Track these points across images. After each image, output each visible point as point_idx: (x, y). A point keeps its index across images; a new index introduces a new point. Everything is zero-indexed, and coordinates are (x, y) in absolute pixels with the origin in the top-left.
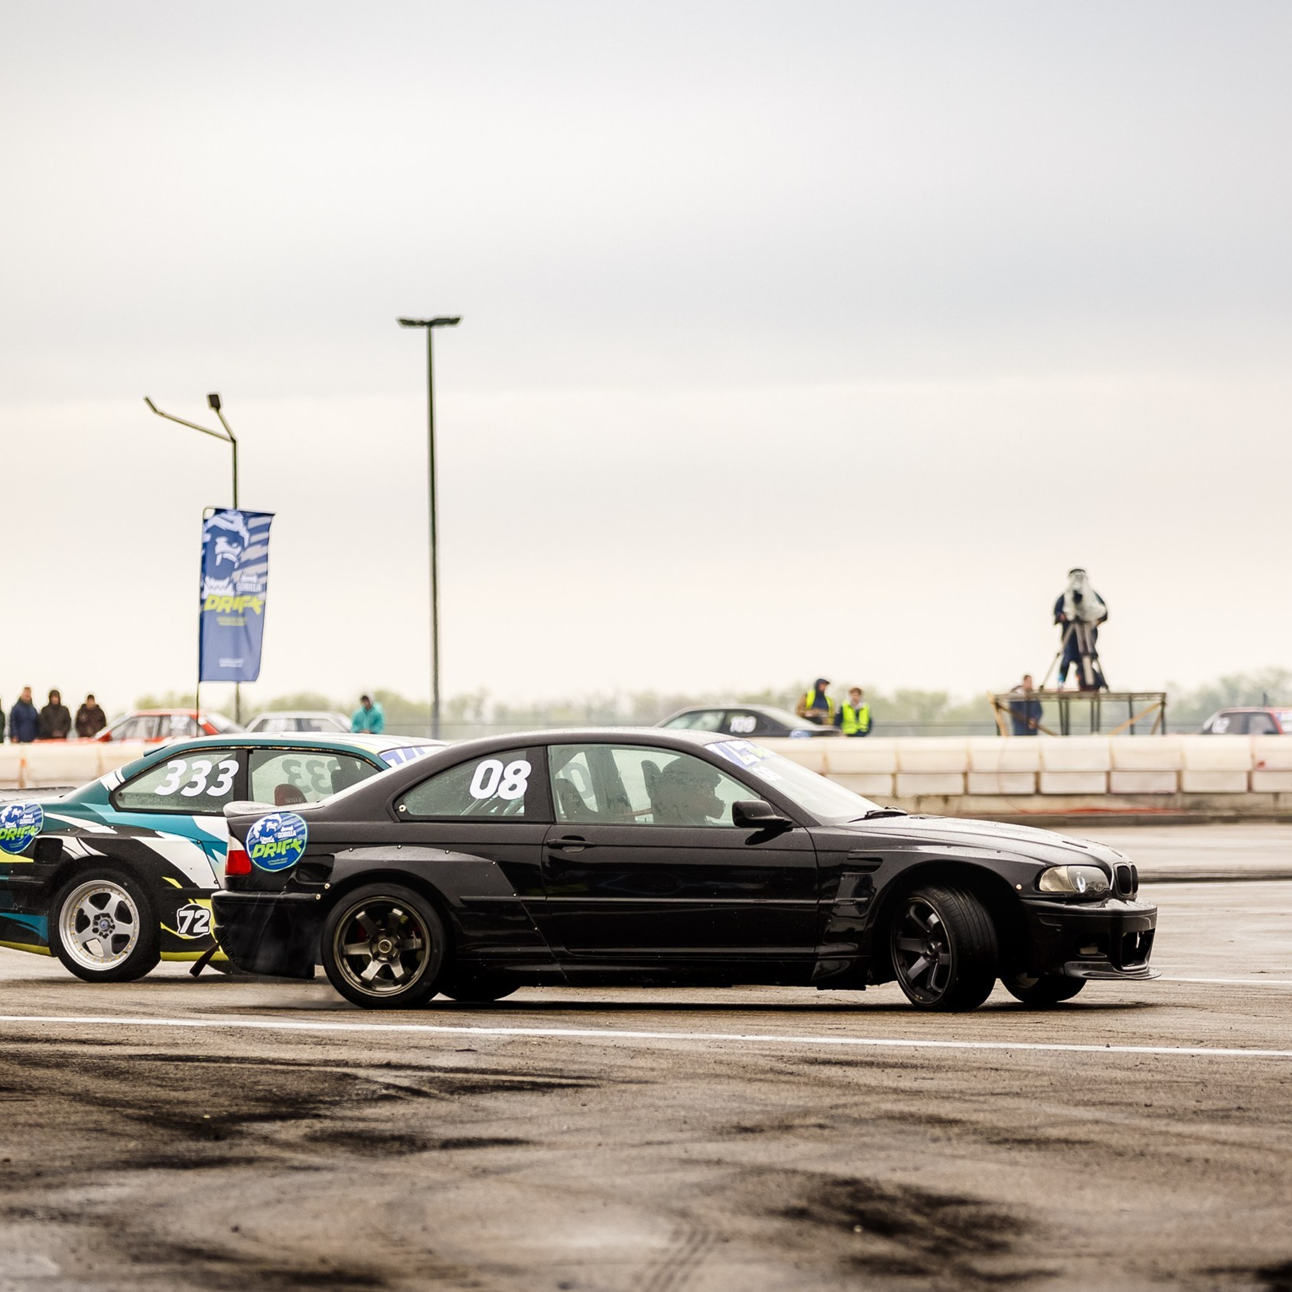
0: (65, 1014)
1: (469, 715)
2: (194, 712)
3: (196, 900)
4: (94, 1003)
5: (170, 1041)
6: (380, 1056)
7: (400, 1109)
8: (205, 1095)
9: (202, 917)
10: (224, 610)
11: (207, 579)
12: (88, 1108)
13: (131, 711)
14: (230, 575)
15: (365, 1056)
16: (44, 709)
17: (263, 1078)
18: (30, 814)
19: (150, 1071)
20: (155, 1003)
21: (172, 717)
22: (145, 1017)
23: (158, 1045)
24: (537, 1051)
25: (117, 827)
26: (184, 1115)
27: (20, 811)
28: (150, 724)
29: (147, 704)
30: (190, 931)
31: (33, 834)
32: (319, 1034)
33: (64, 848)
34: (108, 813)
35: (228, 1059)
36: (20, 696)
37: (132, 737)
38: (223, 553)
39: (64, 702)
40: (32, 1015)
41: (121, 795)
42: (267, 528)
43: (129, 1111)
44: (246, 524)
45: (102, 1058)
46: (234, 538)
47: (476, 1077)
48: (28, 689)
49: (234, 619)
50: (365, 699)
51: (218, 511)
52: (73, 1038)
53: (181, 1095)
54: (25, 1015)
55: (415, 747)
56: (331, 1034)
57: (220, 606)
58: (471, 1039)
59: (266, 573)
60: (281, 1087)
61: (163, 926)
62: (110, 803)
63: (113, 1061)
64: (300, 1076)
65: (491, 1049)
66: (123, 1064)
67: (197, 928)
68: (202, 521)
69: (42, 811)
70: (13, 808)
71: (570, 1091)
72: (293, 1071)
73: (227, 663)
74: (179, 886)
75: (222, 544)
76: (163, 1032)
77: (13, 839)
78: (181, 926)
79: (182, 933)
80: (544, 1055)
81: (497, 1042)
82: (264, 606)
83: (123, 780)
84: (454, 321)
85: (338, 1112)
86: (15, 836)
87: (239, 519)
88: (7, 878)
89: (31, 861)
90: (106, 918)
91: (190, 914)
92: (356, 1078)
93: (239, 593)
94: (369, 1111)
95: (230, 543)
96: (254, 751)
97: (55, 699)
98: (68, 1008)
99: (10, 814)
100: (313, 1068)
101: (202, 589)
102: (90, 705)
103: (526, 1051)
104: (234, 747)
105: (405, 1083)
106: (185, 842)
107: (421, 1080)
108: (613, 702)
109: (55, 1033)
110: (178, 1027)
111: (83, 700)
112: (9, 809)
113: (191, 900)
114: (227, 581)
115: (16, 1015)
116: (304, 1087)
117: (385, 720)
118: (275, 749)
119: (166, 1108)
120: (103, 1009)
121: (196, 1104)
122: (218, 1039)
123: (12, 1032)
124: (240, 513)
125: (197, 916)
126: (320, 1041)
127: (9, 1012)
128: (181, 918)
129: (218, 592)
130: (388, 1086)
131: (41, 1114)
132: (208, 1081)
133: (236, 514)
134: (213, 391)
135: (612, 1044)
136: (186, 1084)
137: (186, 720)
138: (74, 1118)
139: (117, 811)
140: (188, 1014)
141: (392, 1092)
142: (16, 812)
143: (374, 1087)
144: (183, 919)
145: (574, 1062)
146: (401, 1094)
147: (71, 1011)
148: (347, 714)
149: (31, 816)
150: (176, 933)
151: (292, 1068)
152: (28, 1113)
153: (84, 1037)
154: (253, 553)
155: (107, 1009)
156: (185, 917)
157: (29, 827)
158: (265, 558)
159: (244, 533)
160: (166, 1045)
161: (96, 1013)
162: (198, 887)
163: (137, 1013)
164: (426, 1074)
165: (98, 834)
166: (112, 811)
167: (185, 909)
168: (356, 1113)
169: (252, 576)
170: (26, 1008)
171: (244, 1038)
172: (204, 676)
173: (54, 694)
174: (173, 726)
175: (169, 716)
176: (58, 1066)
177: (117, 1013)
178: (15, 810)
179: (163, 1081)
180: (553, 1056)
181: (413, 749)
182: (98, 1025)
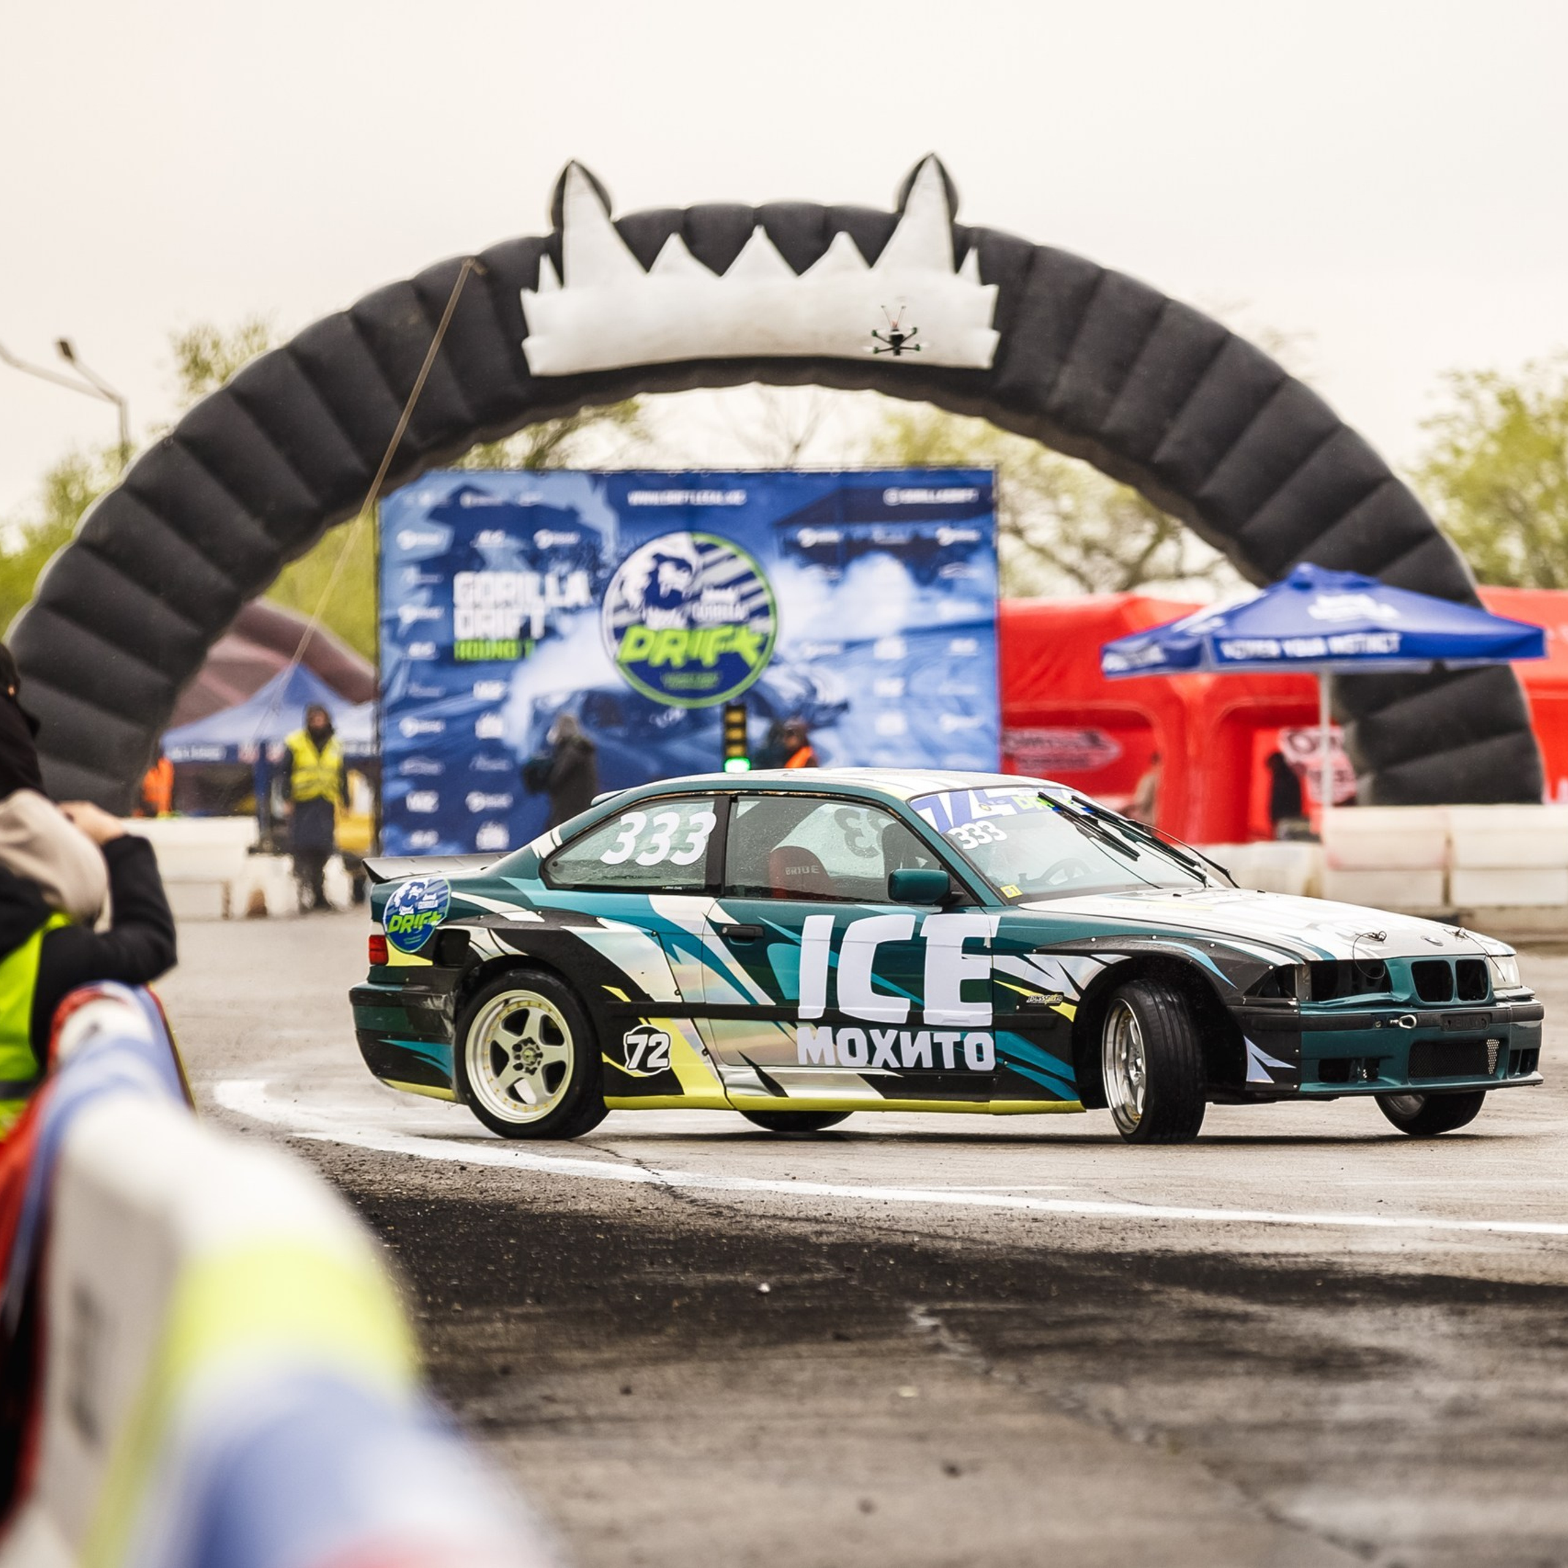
3: (650, 1020)
9: (659, 1044)
18: (432, 894)
25: (547, 912)
27: (421, 890)
30: (642, 1065)
31: (434, 923)
33: (471, 944)
34: (536, 891)
41: (555, 864)
55: (973, 789)
61: (606, 1059)
62: (541, 877)
67: (653, 1061)
69: (449, 890)
70: (413, 885)
74: (625, 999)
77: (409, 931)
78: (631, 1057)
79: (631, 1068)
83: (559, 843)
86: (412, 927)
88: (400, 989)
89: (430, 963)
90: (529, 1045)
91: (642, 1041)
96: (739, 797)
99: (407, 894)
104: (712, 793)
106: (634, 935)
112: (406, 887)
113: (642, 1020)
118: (767, 795)
125: (652, 1044)
128: (629, 1045)
139: (549, 888)
142: (416, 892)
144: (633, 1048)
149: (434, 897)
150: (624, 1069)
156: (636, 1045)
157: (429, 914)
162: (651, 1000)
165: (520, 922)
166: (541, 889)
167: (636, 1033)
178: (415, 888)
181: (971, 792)
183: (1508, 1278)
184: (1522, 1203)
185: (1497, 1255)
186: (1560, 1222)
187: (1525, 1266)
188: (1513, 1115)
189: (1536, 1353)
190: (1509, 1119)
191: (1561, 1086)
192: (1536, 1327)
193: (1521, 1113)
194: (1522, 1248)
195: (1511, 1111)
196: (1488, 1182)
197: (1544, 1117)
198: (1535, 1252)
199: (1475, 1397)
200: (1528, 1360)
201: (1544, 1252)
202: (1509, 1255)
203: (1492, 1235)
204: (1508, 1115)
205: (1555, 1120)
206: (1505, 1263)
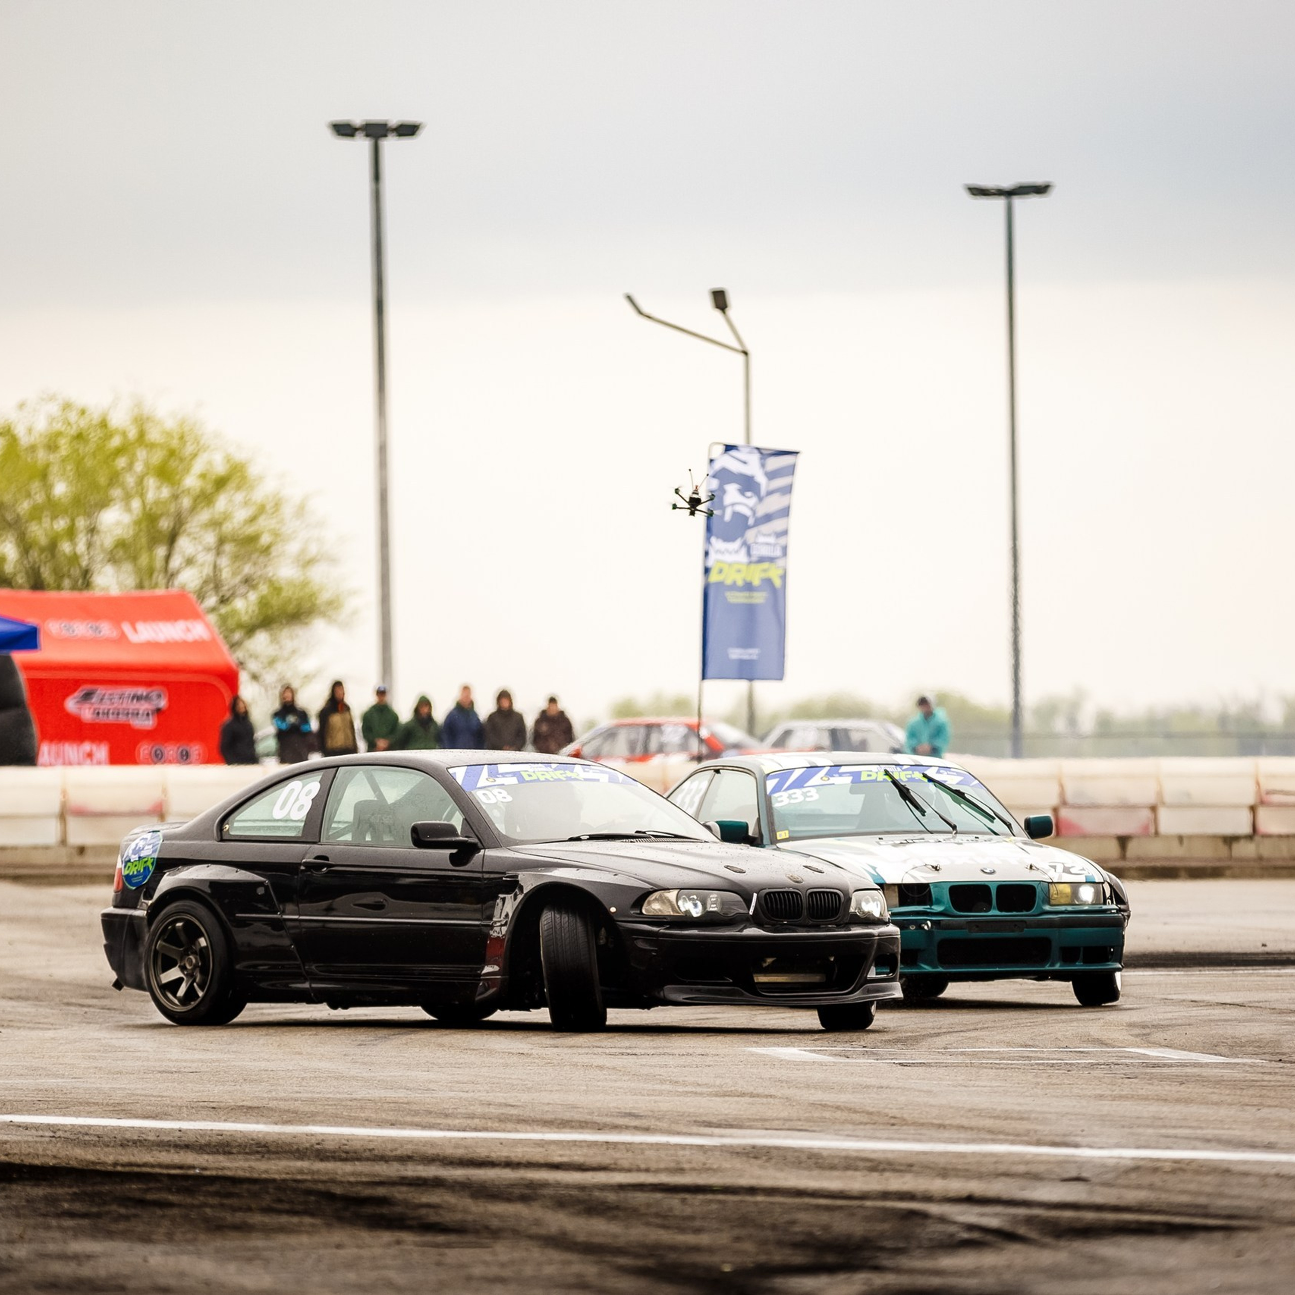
0: (529, 1128)
1: (1060, 725)
2: (694, 720)
4: (568, 1114)
5: (673, 1165)
6: (957, 1186)
7: (988, 1259)
8: (723, 1238)
10: (735, 583)
11: (713, 540)
12: (568, 1256)
13: (606, 722)
14: (742, 535)
15: (937, 1186)
16: (492, 717)
17: (802, 1216)
19: (648, 1205)
20: (650, 1114)
21: (663, 728)
22: (637, 1132)
23: (657, 1171)
24: (1172, 1181)
26: (694, 1266)
28: (633, 736)
29: (625, 709)
32: (873, 1156)
35: (752, 1190)
36: (458, 699)
37: (610, 756)
38: (733, 505)
39: (518, 706)
40: (486, 1129)
42: (791, 470)
43: (622, 1261)
44: (763, 466)
45: (582, 1188)
46: (748, 484)
47: (1090, 1216)
48: (466, 689)
49: (746, 594)
50: (923, 702)
51: (729, 448)
52: (542, 1161)
53: (690, 1239)
54: (476, 1129)
56: (890, 1156)
57: (731, 577)
58: (1081, 1163)
59: (785, 533)
60: (826, 1228)
63: (597, 1193)
64: (850, 1212)
65: (1109, 1177)
66: (611, 1197)
68: (707, 461)
71: (1218, 1235)
72: (840, 1208)
73: (736, 654)
75: (732, 493)
76: (662, 1154)
80: (1181, 1186)
81: (1115, 1168)
82: (784, 577)
84: (1041, 190)
85: (904, 1262)
87: (755, 458)
92: (925, 1216)
93: (754, 559)
94: (948, 1261)
95: (742, 492)
97: (505, 704)
98: (533, 1121)
100: (868, 1203)
101: (707, 554)
102: (553, 712)
103: (1156, 1179)
105: (994, 1222)
107: (1015, 1219)
108: (1258, 707)
109: (518, 1154)
110: (683, 1147)
111: (543, 704)
114: (739, 542)
115: (464, 1130)
116: (856, 1228)
117: (950, 730)
119: (672, 1257)
120: (580, 1122)
121: (710, 1250)
122: (738, 1163)
123: (460, 1152)
124: (756, 451)
126: (876, 1165)
127: (455, 1126)
129: (728, 558)
130: (971, 1227)
131: (503, 1265)
132: (726, 1220)
133: (750, 453)
134: (718, 286)
135: (1274, 1171)
136: (697, 1223)
137: (683, 731)
138: (549, 1270)
140: (695, 1129)
141: (975, 1235)
143: (952, 1229)
145: (1221, 1195)
146: (989, 1238)
147: (538, 1125)
148: (899, 722)
151: (839, 1202)
152: (486, 1263)
153: (557, 1159)
154: (773, 504)
155: (586, 1122)
158: (785, 512)
159: (761, 478)
160: (668, 1170)
161: (572, 1127)
163: (627, 1127)
164: (1022, 1211)
168: (928, 1264)
169: (769, 535)
170: (476, 1121)
171: (774, 1161)
172: (710, 670)
173: (504, 695)
174: (665, 739)
175: (659, 726)
176: (524, 1199)
177: (600, 1127)
179: (665, 1220)
180: (1192, 1187)
182: (575, 1143)
183: (28, 1161)
184: (35, 1099)
185: (18, 1143)
186: (64, 1115)
187: (41, 1152)
188: (22, 1025)
189: (54, 1222)
190: (19, 1028)
191: (57, 1000)
192: (52, 1200)
193: (28, 1023)
194: (37, 1136)
195: (20, 1021)
196: (7, 1081)
197: (46, 1026)
198: (47, 1139)
199: (10, 1257)
200: (48, 1228)
201: (54, 1139)
202: (27, 1142)
203: (13, 1126)
204: (19, 1024)
205: (55, 1029)
206: (25, 1150)
